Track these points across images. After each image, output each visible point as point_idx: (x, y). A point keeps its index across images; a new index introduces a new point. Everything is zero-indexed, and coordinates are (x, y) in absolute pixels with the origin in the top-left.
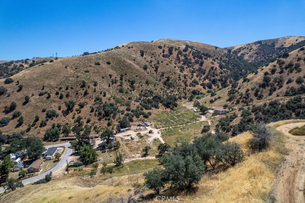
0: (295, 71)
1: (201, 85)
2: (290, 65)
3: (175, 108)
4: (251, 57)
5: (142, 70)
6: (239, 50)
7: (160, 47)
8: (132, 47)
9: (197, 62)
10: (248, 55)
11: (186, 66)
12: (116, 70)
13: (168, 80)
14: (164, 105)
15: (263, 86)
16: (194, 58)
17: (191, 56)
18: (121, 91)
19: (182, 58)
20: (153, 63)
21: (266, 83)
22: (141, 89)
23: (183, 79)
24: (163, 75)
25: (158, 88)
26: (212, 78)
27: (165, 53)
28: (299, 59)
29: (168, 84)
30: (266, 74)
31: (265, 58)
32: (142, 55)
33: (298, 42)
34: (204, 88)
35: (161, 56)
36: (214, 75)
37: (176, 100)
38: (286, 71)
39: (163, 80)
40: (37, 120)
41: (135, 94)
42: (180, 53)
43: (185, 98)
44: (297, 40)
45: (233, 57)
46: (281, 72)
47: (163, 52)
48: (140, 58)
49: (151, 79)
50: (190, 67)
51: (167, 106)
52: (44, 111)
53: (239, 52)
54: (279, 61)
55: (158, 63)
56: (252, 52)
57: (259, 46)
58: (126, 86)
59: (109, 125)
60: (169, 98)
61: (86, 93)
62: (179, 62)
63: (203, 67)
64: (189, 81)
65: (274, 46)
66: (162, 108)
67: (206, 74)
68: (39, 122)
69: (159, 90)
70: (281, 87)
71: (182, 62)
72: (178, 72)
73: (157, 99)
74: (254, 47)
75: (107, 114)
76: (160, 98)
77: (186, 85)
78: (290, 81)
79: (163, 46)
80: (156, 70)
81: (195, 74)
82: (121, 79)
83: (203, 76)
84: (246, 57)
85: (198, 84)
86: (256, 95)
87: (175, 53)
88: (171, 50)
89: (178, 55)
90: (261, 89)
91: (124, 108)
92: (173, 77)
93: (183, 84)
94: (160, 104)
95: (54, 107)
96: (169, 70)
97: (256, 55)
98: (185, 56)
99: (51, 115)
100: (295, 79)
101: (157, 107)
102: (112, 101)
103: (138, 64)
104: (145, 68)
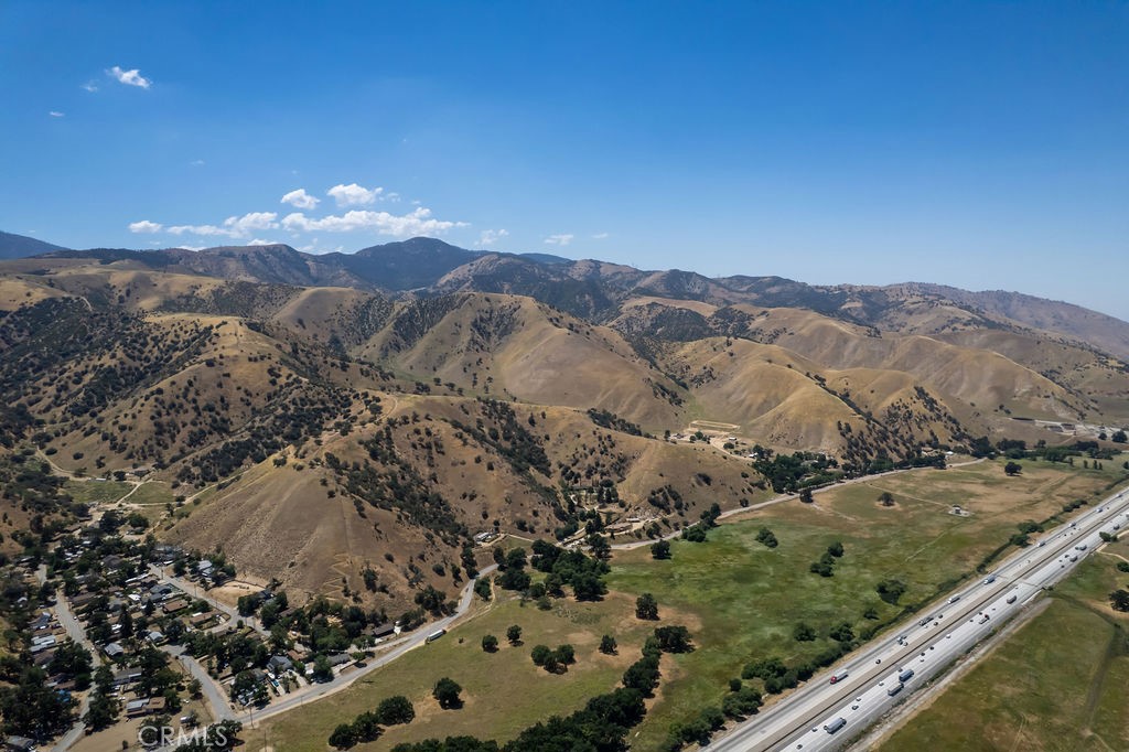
0: (181, 411)
2: (173, 405)
15: (159, 433)
21: (160, 429)
28: (178, 397)
30: (152, 418)
38: (172, 411)
46: (168, 414)
54: (156, 400)
70: (179, 432)
78: (184, 425)
86: (159, 444)
90: (160, 437)
100: (188, 422)
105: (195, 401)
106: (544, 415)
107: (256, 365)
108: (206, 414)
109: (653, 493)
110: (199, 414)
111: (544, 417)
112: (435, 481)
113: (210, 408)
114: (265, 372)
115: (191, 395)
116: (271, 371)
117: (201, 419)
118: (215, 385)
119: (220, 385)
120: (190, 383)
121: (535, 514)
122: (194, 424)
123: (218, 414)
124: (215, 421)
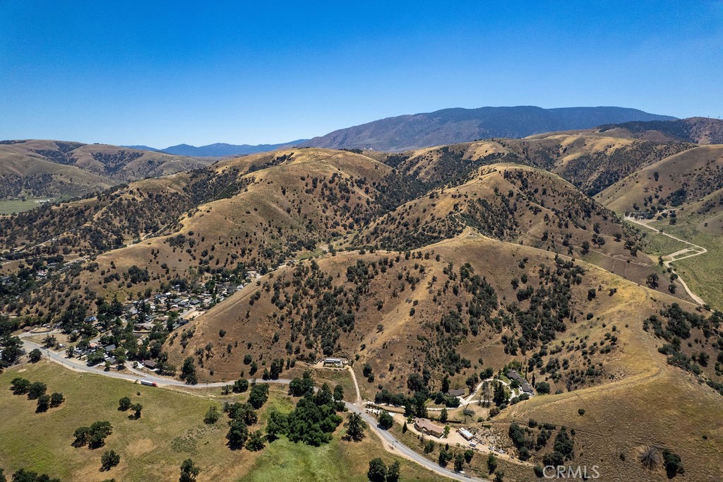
1: (342, 226)
3: (314, 250)
4: (427, 173)
5: (287, 214)
6: (416, 160)
7: (303, 179)
8: (272, 182)
9: (343, 197)
10: (425, 170)
11: (330, 203)
12: (263, 216)
13: (310, 223)
14: (306, 248)
16: (341, 192)
17: (337, 191)
18: (273, 238)
19: (327, 193)
20: (296, 203)
22: (287, 234)
23: (324, 220)
24: (305, 217)
25: (301, 232)
26: (356, 216)
27: (308, 188)
29: (310, 228)
31: (442, 177)
32: (284, 193)
33: (487, 154)
34: (345, 229)
35: (304, 192)
36: (359, 212)
37: (315, 243)
39: (305, 223)
40: (227, 260)
41: (284, 239)
42: (325, 186)
43: (324, 240)
44: (486, 152)
45: (396, 180)
47: (307, 186)
48: (282, 198)
49: (295, 223)
50: (334, 204)
51: (308, 248)
52: (229, 255)
53: (417, 163)
55: (301, 203)
56: (432, 165)
57: (440, 158)
58: (275, 233)
59: (272, 262)
60: (310, 241)
61: (250, 242)
62: (324, 199)
63: (348, 204)
64: (330, 222)
65: (462, 156)
66: (304, 250)
67: (351, 211)
68: (229, 261)
69: (303, 235)
71: (326, 199)
72: (321, 212)
73: (301, 243)
74: (435, 159)
75: (269, 256)
76: (302, 243)
77: (327, 228)
79: (306, 176)
80: (299, 212)
81: (338, 213)
82: (270, 226)
83: (348, 215)
84: (422, 174)
85: (339, 225)
87: (320, 185)
88: (315, 181)
89: (322, 189)
91: (278, 251)
92: (315, 219)
93: (324, 226)
94: (303, 247)
95: (233, 252)
96: (311, 211)
97: (433, 172)
98: (331, 190)
99: (234, 257)
101: (300, 250)
102: (270, 247)
103: (281, 207)
104: (289, 211)
105: (403, 219)
106: (613, 292)
107: (453, 200)
108: (401, 227)
109: (532, 424)
110: (398, 227)
111: (611, 294)
112: (380, 307)
113: (406, 225)
114: (453, 207)
115: (405, 215)
116: (456, 206)
117: (396, 230)
118: (422, 210)
119: (425, 211)
120: (410, 207)
121: (391, 369)
122: (390, 233)
123: (407, 229)
124: (401, 232)
